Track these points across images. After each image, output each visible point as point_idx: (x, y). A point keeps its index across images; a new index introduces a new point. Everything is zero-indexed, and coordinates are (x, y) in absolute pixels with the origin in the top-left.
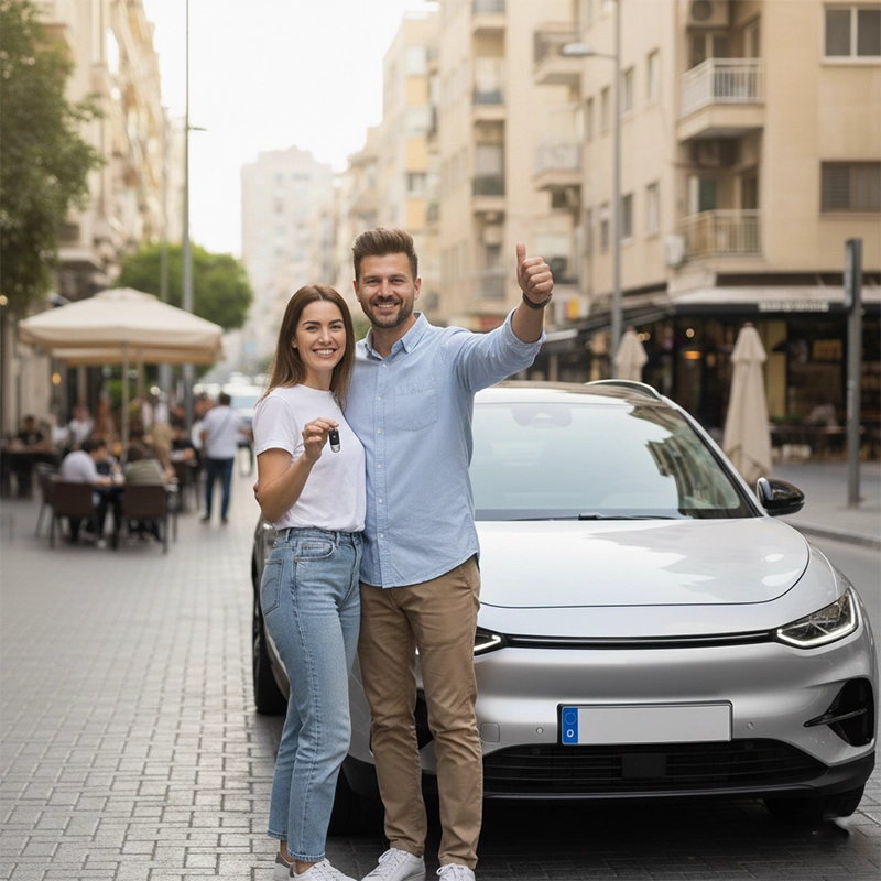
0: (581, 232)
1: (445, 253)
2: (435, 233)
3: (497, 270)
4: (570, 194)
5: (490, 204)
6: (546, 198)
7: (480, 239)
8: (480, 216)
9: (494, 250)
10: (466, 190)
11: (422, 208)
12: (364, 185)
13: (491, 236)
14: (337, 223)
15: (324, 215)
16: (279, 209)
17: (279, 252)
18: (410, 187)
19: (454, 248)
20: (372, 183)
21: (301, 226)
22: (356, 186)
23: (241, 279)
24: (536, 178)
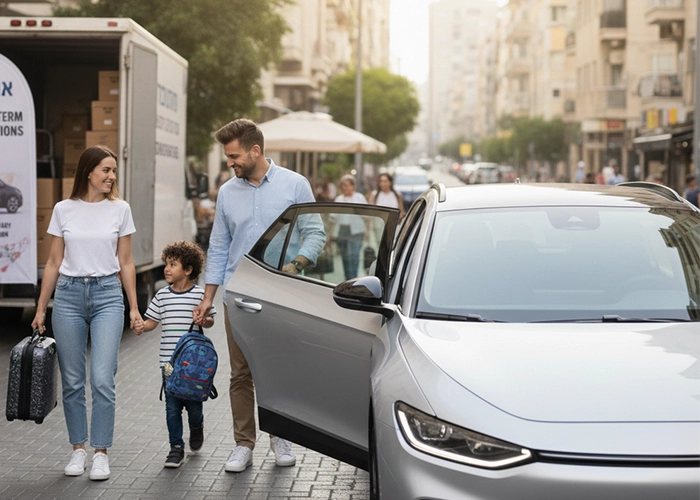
0: (684, 56)
1: (579, 70)
2: (573, 54)
3: (621, 86)
4: (674, 26)
5: (614, 34)
6: (656, 29)
7: (607, 60)
8: (606, 42)
9: (618, 68)
10: (596, 22)
11: (562, 34)
12: (519, 17)
13: (614, 58)
14: (498, 46)
15: (489, 41)
16: (456, 35)
17: (456, 67)
18: (554, 18)
19: (587, 66)
20: (525, 15)
21: (473, 47)
22: (513, 18)
23: (412, 95)
24: (648, 14)
